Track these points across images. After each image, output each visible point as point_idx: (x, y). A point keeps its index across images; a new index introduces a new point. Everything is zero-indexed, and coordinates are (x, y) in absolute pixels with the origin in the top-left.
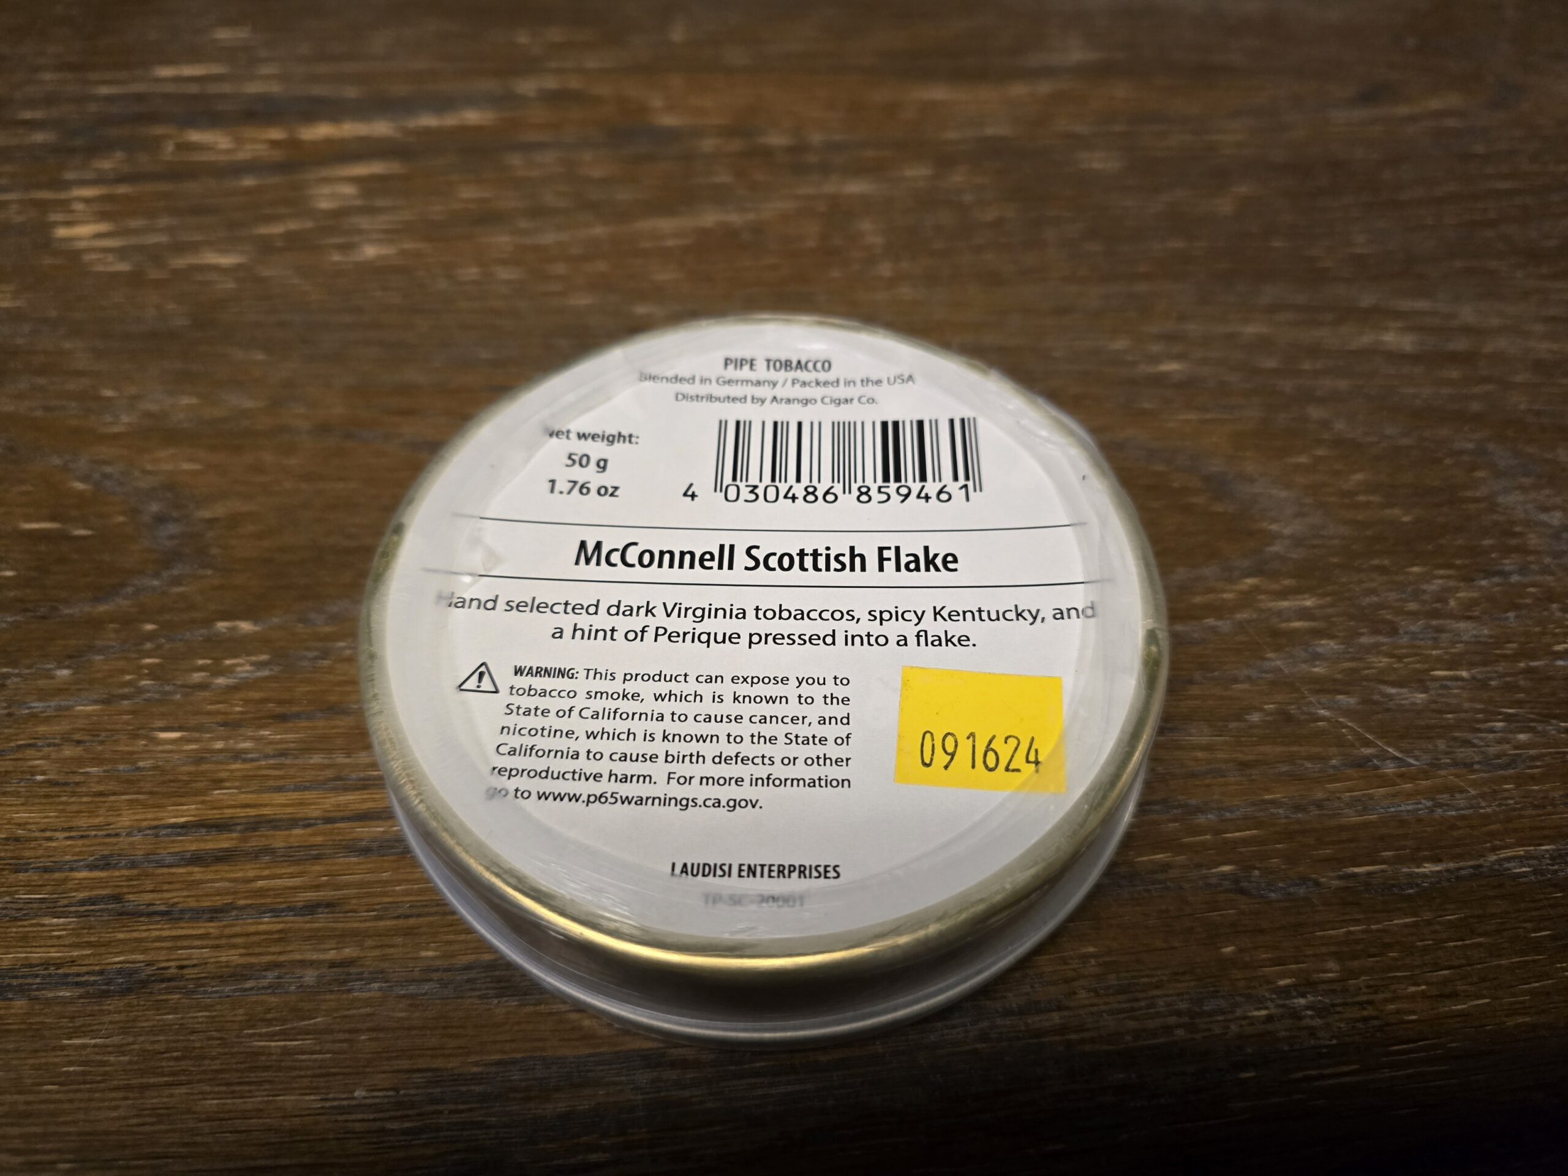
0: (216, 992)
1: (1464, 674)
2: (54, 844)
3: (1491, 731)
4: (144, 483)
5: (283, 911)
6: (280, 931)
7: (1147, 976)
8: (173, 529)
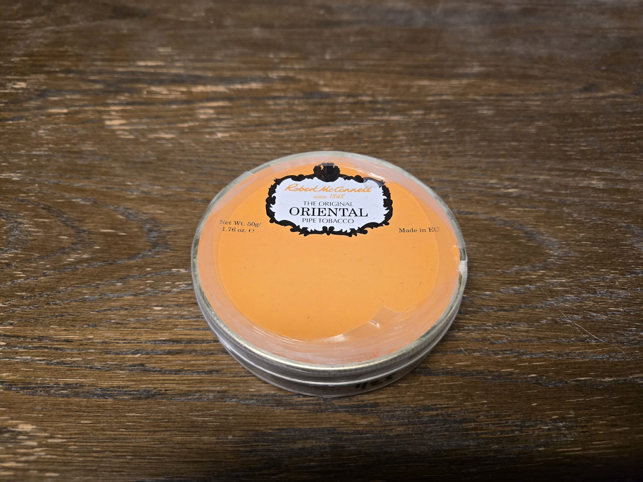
0: (179, 399)
1: (621, 309)
2: (119, 345)
3: (631, 331)
4: (144, 217)
5: (201, 372)
6: (200, 379)
7: (506, 412)
8: (155, 234)
